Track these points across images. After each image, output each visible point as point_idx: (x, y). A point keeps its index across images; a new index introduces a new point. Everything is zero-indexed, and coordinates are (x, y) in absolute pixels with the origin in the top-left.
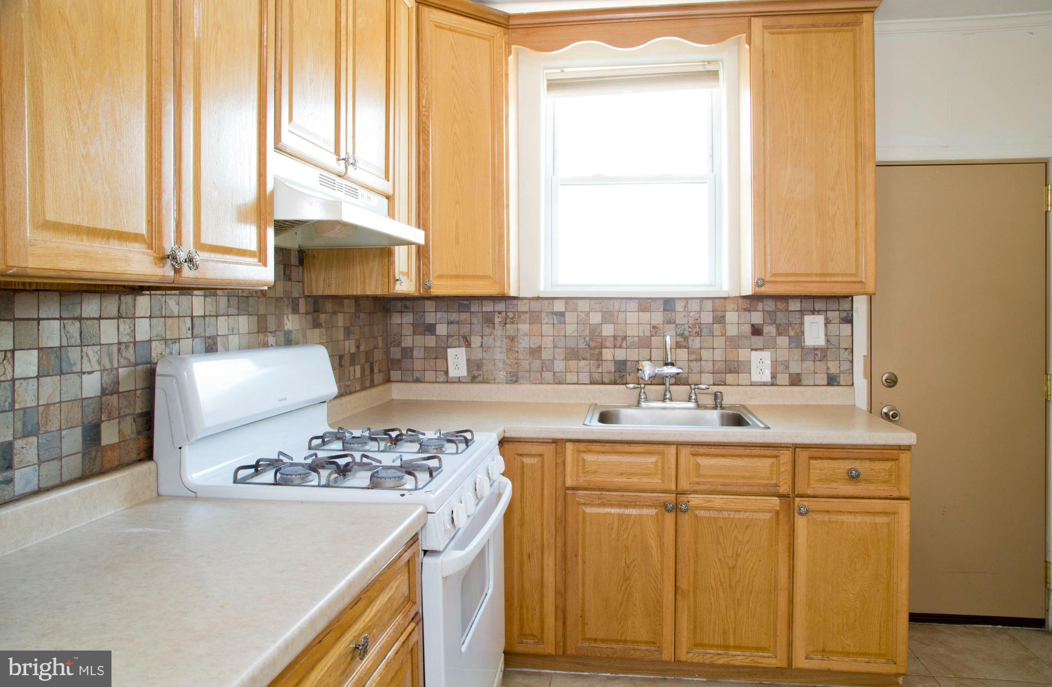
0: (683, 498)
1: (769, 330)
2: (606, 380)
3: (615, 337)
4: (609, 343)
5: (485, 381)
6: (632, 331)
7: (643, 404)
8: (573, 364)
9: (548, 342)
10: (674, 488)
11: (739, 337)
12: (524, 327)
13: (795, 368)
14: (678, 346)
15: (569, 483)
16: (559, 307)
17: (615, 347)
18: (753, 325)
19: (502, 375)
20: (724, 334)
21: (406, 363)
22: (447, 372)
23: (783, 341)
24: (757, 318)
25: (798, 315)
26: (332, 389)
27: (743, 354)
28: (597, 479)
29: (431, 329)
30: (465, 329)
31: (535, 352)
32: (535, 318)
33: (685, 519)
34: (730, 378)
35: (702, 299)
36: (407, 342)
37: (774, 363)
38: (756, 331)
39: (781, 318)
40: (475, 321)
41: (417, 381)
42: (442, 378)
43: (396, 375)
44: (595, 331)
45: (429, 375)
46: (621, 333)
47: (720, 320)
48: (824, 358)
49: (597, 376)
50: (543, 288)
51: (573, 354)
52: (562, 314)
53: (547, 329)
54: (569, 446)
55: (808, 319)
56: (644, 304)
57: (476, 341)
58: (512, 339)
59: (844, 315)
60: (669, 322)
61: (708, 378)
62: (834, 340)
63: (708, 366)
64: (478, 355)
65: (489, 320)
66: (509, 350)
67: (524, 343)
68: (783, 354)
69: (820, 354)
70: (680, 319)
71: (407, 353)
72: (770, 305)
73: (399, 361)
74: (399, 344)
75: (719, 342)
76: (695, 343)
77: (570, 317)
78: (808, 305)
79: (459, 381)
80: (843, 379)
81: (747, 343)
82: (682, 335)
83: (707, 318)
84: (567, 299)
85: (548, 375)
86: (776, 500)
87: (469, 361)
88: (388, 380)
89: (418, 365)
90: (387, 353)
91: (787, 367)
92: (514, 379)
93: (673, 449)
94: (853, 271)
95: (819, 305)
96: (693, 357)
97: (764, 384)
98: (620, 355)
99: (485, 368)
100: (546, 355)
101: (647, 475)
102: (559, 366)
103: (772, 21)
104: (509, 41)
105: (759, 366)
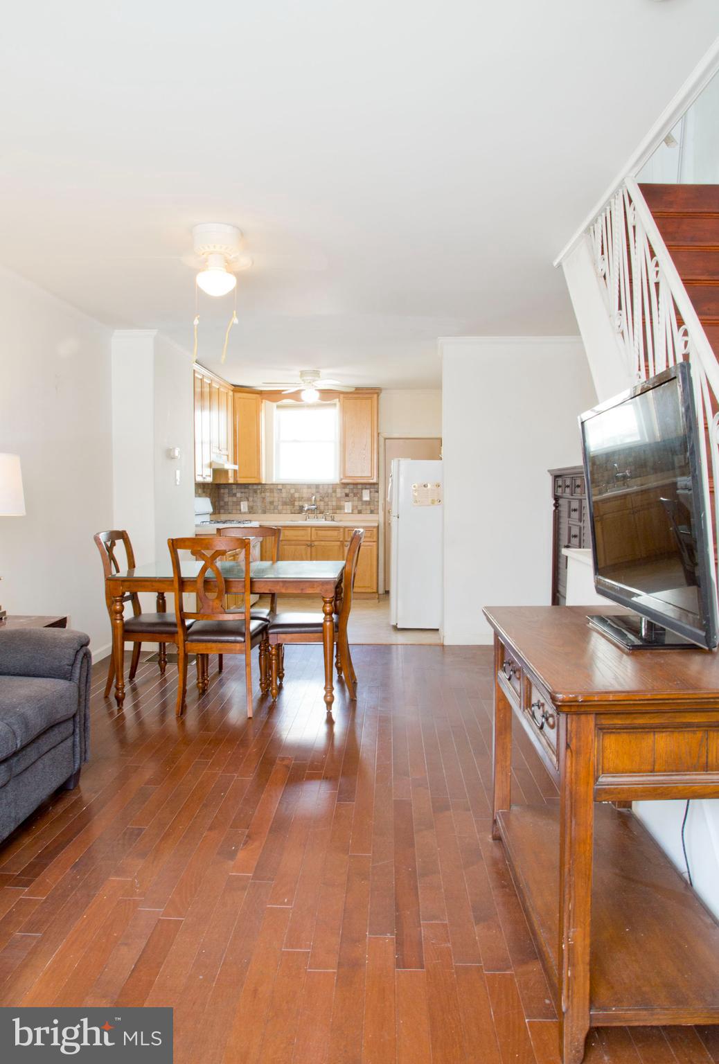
0: (313, 543)
1: (351, 495)
2: (296, 512)
3: (299, 498)
4: (297, 500)
5: (254, 513)
6: (305, 495)
7: (308, 520)
8: (285, 507)
9: (276, 499)
10: (310, 540)
11: (341, 497)
12: (268, 494)
13: (359, 508)
14: (321, 500)
16: (280, 487)
17: (299, 501)
18: (346, 493)
19: (260, 511)
20: (336, 496)
21: (226, 507)
22: (240, 510)
23: (356, 499)
24: (347, 491)
25: (360, 490)
26: (211, 510)
27: (342, 503)
28: (288, 538)
29: (235, 495)
30: (247, 495)
31: (271, 503)
32: (272, 491)
33: (313, 549)
34: (338, 511)
35: (328, 484)
36: (226, 500)
37: (353, 506)
38: (347, 495)
39: (355, 491)
40: (250, 492)
41: (230, 513)
42: (239, 512)
43: (223, 511)
44: (292, 495)
45: (234, 511)
46: (301, 496)
47: (335, 491)
48: (369, 505)
49: (293, 511)
50: (274, 481)
51: (285, 504)
52: (281, 490)
53: (276, 495)
55: (364, 491)
56: (309, 486)
57: (251, 499)
58: (264, 498)
59: (376, 490)
60: (317, 492)
61: (331, 511)
62: (373, 499)
63: (331, 507)
64: (251, 504)
65: (255, 492)
66: (263, 502)
67: (268, 500)
68: (356, 503)
69: (368, 503)
70: (321, 491)
71: (226, 504)
72: (351, 487)
73: (223, 507)
74: (223, 500)
75: (334, 499)
76: (326, 499)
77: (284, 491)
78: (364, 486)
79: (245, 513)
80: (375, 511)
81: (344, 499)
82: (322, 497)
83: (330, 491)
84: (283, 485)
85: (276, 511)
86: (339, 543)
87: (248, 506)
88: (219, 513)
89: (230, 508)
90: (220, 503)
91: (357, 508)
92: (264, 512)
93: (310, 528)
94: (370, 475)
95: (368, 486)
96: (326, 504)
97: (349, 513)
98: (301, 503)
99: (254, 509)
100: (275, 504)
101: (303, 536)
102: (280, 507)
103: (346, 395)
104: (262, 399)
105: (348, 507)
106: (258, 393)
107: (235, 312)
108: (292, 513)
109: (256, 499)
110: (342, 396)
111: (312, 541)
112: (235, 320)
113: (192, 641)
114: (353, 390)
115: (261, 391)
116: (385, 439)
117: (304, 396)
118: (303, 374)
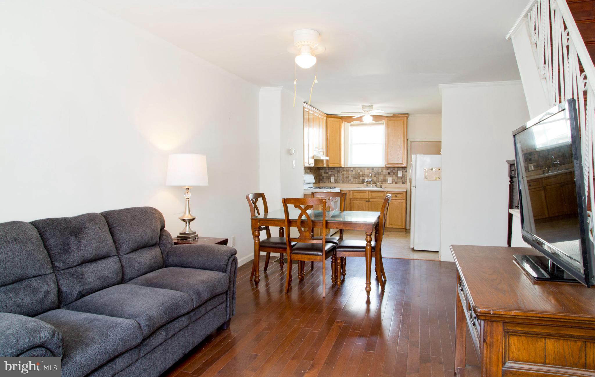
0: (369, 200)
1: (391, 173)
2: (361, 183)
3: (362, 175)
4: (361, 176)
5: (338, 183)
6: (366, 174)
7: (367, 187)
8: (354, 180)
9: (350, 176)
10: (368, 198)
12: (345, 173)
13: (396, 181)
14: (374, 176)
15: (351, 197)
16: (352, 169)
17: (362, 176)
18: (388, 173)
19: (341, 182)
20: (383, 174)
21: (323, 180)
22: (330, 181)
23: (394, 175)
24: (389, 171)
25: (397, 171)
26: (314, 181)
27: (386, 178)
28: (355, 197)
29: (327, 173)
30: (334, 173)
31: (347, 177)
32: (347, 171)
33: (370, 203)
34: (384, 182)
35: (379, 168)
36: (323, 175)
37: (392, 180)
38: (389, 174)
39: (394, 171)
40: (336, 171)
41: (325, 183)
42: (330, 182)
43: (321, 182)
44: (359, 173)
45: (327, 182)
46: (363, 174)
47: (382, 171)
48: (402, 179)
49: (359, 182)
50: (349, 165)
51: (354, 178)
52: (353, 170)
53: (350, 173)
54: (351, 192)
55: (399, 171)
56: (368, 168)
57: (336, 175)
58: (343, 175)
59: (406, 171)
60: (373, 172)
61: (380, 182)
62: (404, 176)
63: (380, 180)
64: (336, 178)
65: (339, 171)
66: (342, 177)
67: (345, 176)
68: (394, 178)
69: (401, 178)
70: (375, 171)
71: (323, 178)
72: (392, 169)
73: (321, 179)
74: (321, 176)
75: (382, 176)
76: (378, 176)
78: (399, 169)
79: (333, 183)
80: (405, 183)
81: (387, 176)
82: (375, 174)
83: (380, 171)
84: (354, 167)
85: (350, 182)
87: (335, 179)
88: (319, 183)
89: (325, 180)
90: (319, 177)
91: (395, 180)
92: (343, 182)
93: (368, 192)
94: (402, 163)
95: (401, 169)
96: (377, 178)
97: (390, 184)
98: (363, 178)
99: (338, 181)
100: (349, 178)
101: (364, 196)
102: (352, 180)
103: (389, 118)
104: (342, 121)
105: (390, 180)
106: (340, 118)
107: (316, 77)
108: (358, 183)
109: (339, 175)
110: (386, 118)
111: (369, 199)
112: (316, 81)
113: (295, 253)
114: (392, 115)
115: (342, 117)
116: (411, 142)
117: (363, 118)
118: (363, 107)
